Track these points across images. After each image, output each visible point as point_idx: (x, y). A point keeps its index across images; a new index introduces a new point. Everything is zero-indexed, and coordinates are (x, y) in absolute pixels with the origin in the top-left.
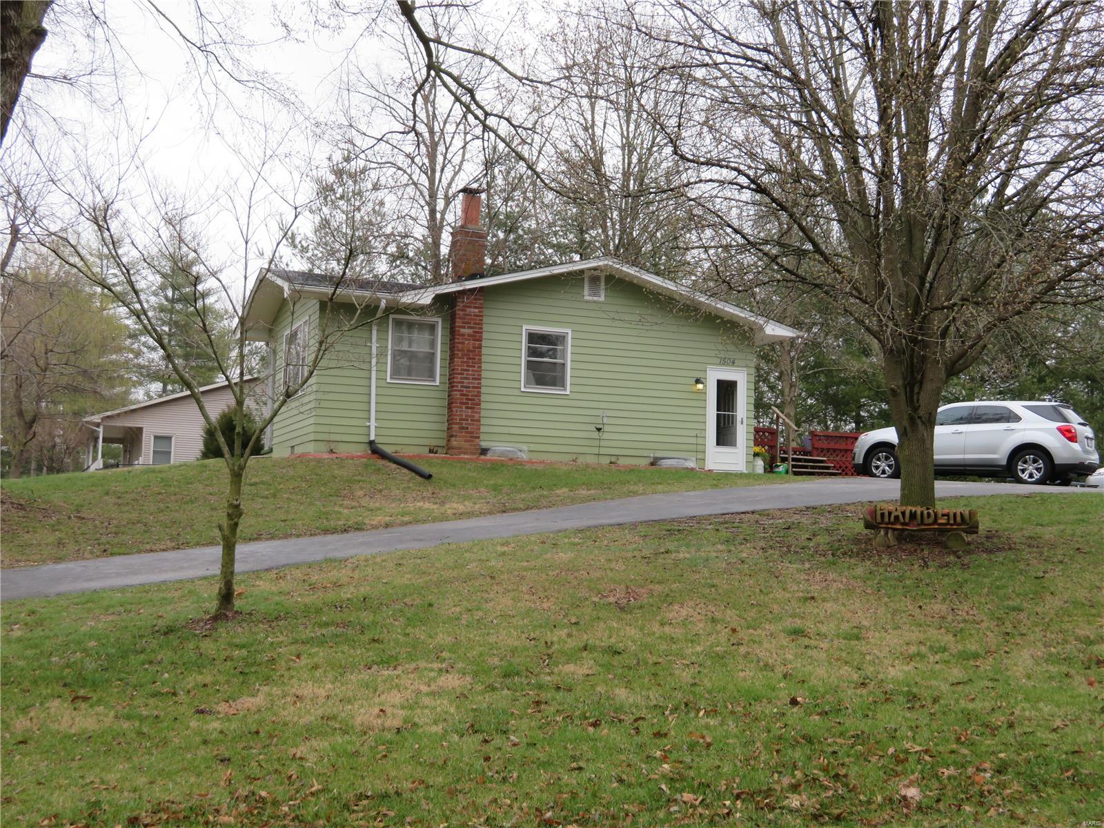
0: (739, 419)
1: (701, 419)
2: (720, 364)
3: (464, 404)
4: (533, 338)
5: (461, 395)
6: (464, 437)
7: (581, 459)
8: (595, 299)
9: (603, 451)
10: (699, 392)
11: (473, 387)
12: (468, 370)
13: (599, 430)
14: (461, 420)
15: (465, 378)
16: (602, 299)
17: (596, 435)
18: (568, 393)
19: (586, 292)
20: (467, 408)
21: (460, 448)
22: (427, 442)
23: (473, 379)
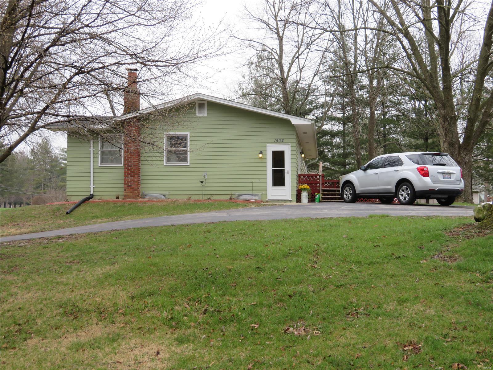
0: (286, 171)
1: (263, 173)
2: (274, 142)
3: (129, 174)
4: (171, 138)
5: (128, 170)
6: (129, 190)
7: (194, 198)
8: (202, 115)
9: (205, 193)
10: (261, 158)
11: (133, 166)
12: (131, 158)
13: (202, 182)
14: (128, 182)
15: (130, 162)
16: (206, 115)
17: (200, 185)
18: (189, 164)
19: (197, 112)
20: (131, 176)
21: (128, 196)
22: (115, 193)
23: (134, 162)
